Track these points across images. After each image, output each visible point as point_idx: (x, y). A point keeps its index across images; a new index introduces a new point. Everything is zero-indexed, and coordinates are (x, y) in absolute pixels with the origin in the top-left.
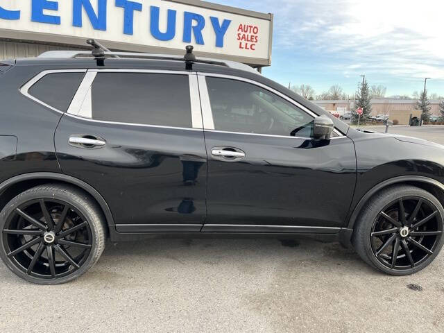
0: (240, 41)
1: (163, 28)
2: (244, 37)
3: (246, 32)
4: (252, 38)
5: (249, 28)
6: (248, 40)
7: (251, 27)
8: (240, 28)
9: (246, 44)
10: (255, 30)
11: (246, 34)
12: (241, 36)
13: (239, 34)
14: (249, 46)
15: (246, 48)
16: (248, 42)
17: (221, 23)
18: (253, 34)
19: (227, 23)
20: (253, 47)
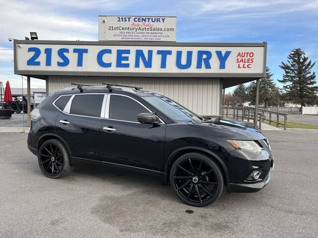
0: (239, 63)
1: (184, 61)
2: (242, 60)
3: (244, 57)
4: (248, 60)
5: (246, 54)
6: (245, 62)
7: (247, 53)
8: (238, 55)
9: (244, 65)
10: (251, 55)
11: (244, 58)
12: (239, 60)
13: (237, 60)
14: (246, 66)
15: (244, 67)
16: (245, 63)
17: (223, 54)
18: (250, 58)
19: (228, 53)
20: (249, 66)
